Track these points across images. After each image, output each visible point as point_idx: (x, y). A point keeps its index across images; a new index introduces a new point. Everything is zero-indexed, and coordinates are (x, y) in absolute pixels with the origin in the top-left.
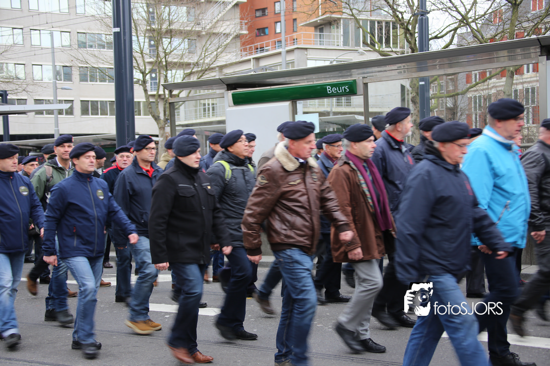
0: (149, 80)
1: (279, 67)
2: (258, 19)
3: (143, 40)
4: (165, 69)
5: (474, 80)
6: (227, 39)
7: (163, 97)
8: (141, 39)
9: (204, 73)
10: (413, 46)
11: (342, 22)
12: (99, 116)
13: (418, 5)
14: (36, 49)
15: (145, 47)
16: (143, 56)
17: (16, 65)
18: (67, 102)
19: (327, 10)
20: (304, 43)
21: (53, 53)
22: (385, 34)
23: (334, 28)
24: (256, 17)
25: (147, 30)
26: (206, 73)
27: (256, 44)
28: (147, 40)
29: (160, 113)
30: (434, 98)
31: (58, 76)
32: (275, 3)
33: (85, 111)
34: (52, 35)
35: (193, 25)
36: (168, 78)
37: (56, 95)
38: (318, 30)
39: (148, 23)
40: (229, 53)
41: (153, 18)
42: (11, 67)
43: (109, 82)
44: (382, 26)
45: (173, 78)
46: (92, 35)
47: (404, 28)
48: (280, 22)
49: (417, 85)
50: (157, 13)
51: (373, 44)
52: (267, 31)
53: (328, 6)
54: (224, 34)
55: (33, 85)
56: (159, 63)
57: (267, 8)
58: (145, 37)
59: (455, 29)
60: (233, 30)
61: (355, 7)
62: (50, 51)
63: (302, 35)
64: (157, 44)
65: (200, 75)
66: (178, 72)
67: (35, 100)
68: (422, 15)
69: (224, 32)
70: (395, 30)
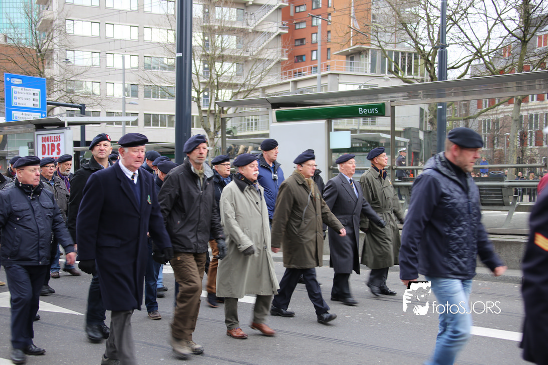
0: (202, 98)
1: (314, 89)
2: (297, 48)
3: (199, 64)
4: (217, 88)
5: (484, 106)
6: (270, 64)
7: (214, 112)
8: (198, 62)
9: (249, 93)
10: (432, 74)
11: (370, 52)
12: (159, 127)
13: (438, 39)
14: (111, 70)
15: (200, 69)
16: (198, 77)
17: (93, 83)
18: (132, 115)
19: (358, 41)
20: (337, 70)
21: (124, 73)
22: (408, 64)
23: (362, 57)
24: (295, 46)
25: (203, 55)
26: (252, 92)
27: (295, 69)
28: (202, 64)
29: (210, 127)
30: (448, 120)
31: (126, 93)
32: (312, 34)
33: (147, 123)
34: (123, 57)
35: (241, 51)
36: (219, 96)
37: (124, 109)
38: (349, 59)
39: (204, 50)
40: (272, 76)
41: (208, 45)
42: (89, 84)
43: (169, 98)
44: (405, 57)
45: (223, 96)
46: (157, 59)
47: (425, 59)
48: (316, 50)
49: (435, 108)
50: (212, 41)
51: (396, 72)
52: (304, 58)
53: (359, 38)
54: (268, 60)
55: (106, 100)
56: (212, 83)
57: (305, 38)
58: (201, 61)
59: (470, 61)
60: (276, 57)
61: (382, 40)
62: (122, 71)
63: (335, 62)
64: (211, 67)
65: (246, 94)
66: (227, 91)
67: (107, 112)
68: (442, 48)
69: (267, 58)
70: (416, 60)
